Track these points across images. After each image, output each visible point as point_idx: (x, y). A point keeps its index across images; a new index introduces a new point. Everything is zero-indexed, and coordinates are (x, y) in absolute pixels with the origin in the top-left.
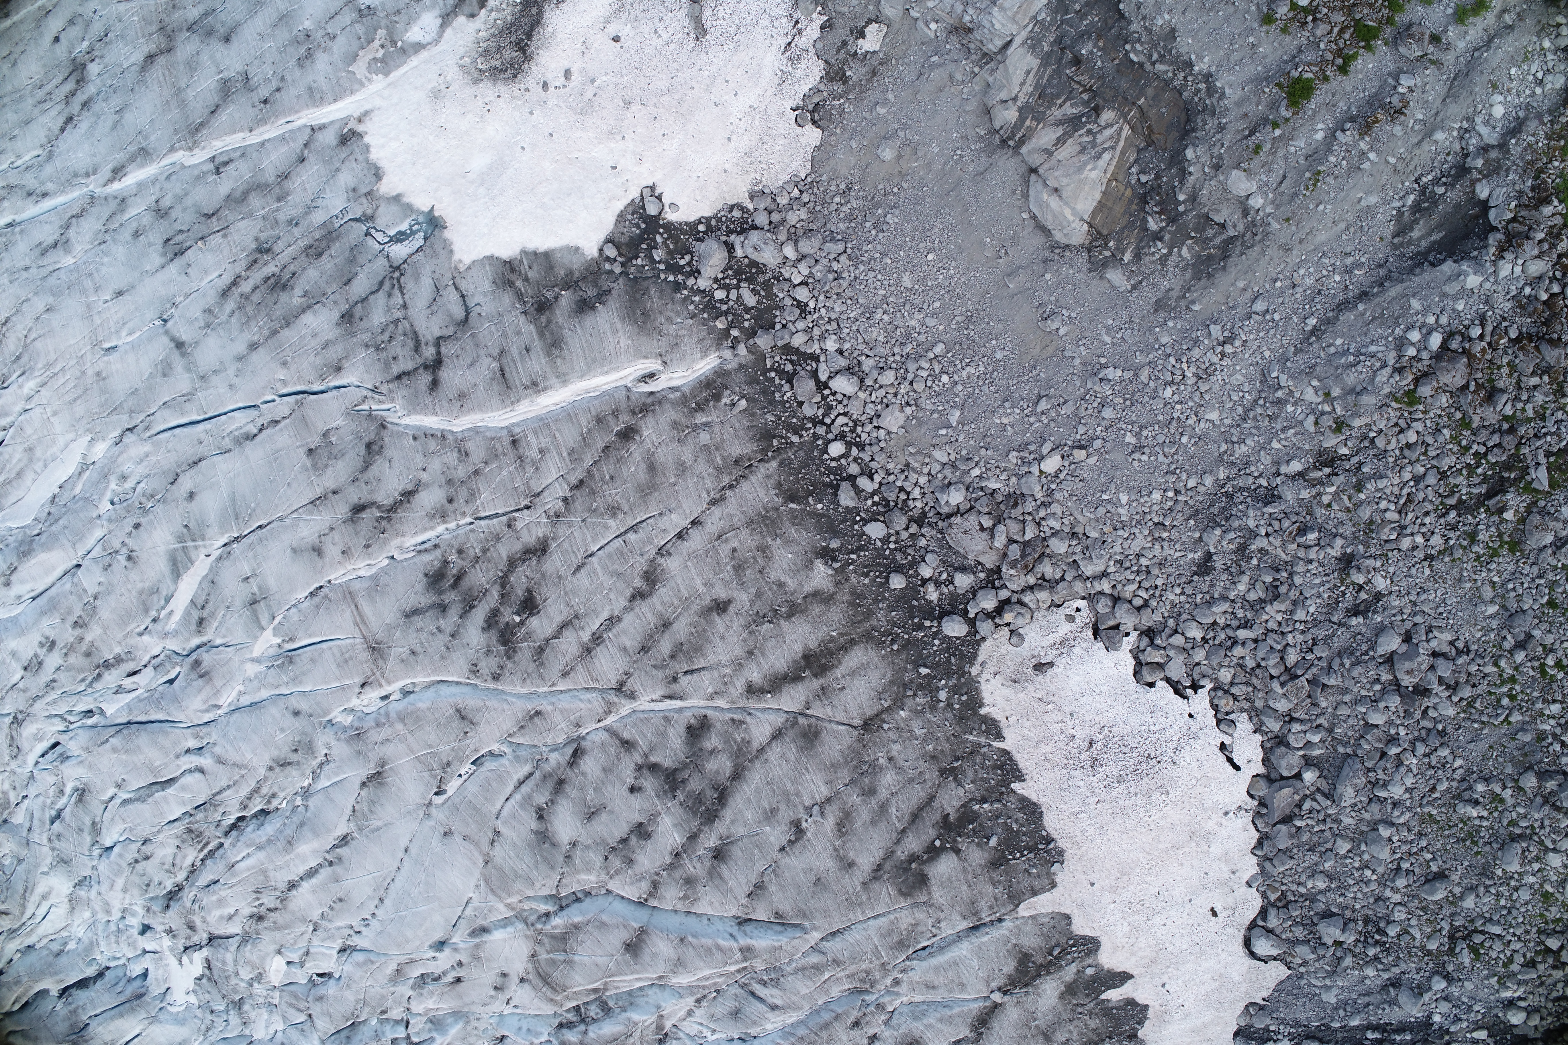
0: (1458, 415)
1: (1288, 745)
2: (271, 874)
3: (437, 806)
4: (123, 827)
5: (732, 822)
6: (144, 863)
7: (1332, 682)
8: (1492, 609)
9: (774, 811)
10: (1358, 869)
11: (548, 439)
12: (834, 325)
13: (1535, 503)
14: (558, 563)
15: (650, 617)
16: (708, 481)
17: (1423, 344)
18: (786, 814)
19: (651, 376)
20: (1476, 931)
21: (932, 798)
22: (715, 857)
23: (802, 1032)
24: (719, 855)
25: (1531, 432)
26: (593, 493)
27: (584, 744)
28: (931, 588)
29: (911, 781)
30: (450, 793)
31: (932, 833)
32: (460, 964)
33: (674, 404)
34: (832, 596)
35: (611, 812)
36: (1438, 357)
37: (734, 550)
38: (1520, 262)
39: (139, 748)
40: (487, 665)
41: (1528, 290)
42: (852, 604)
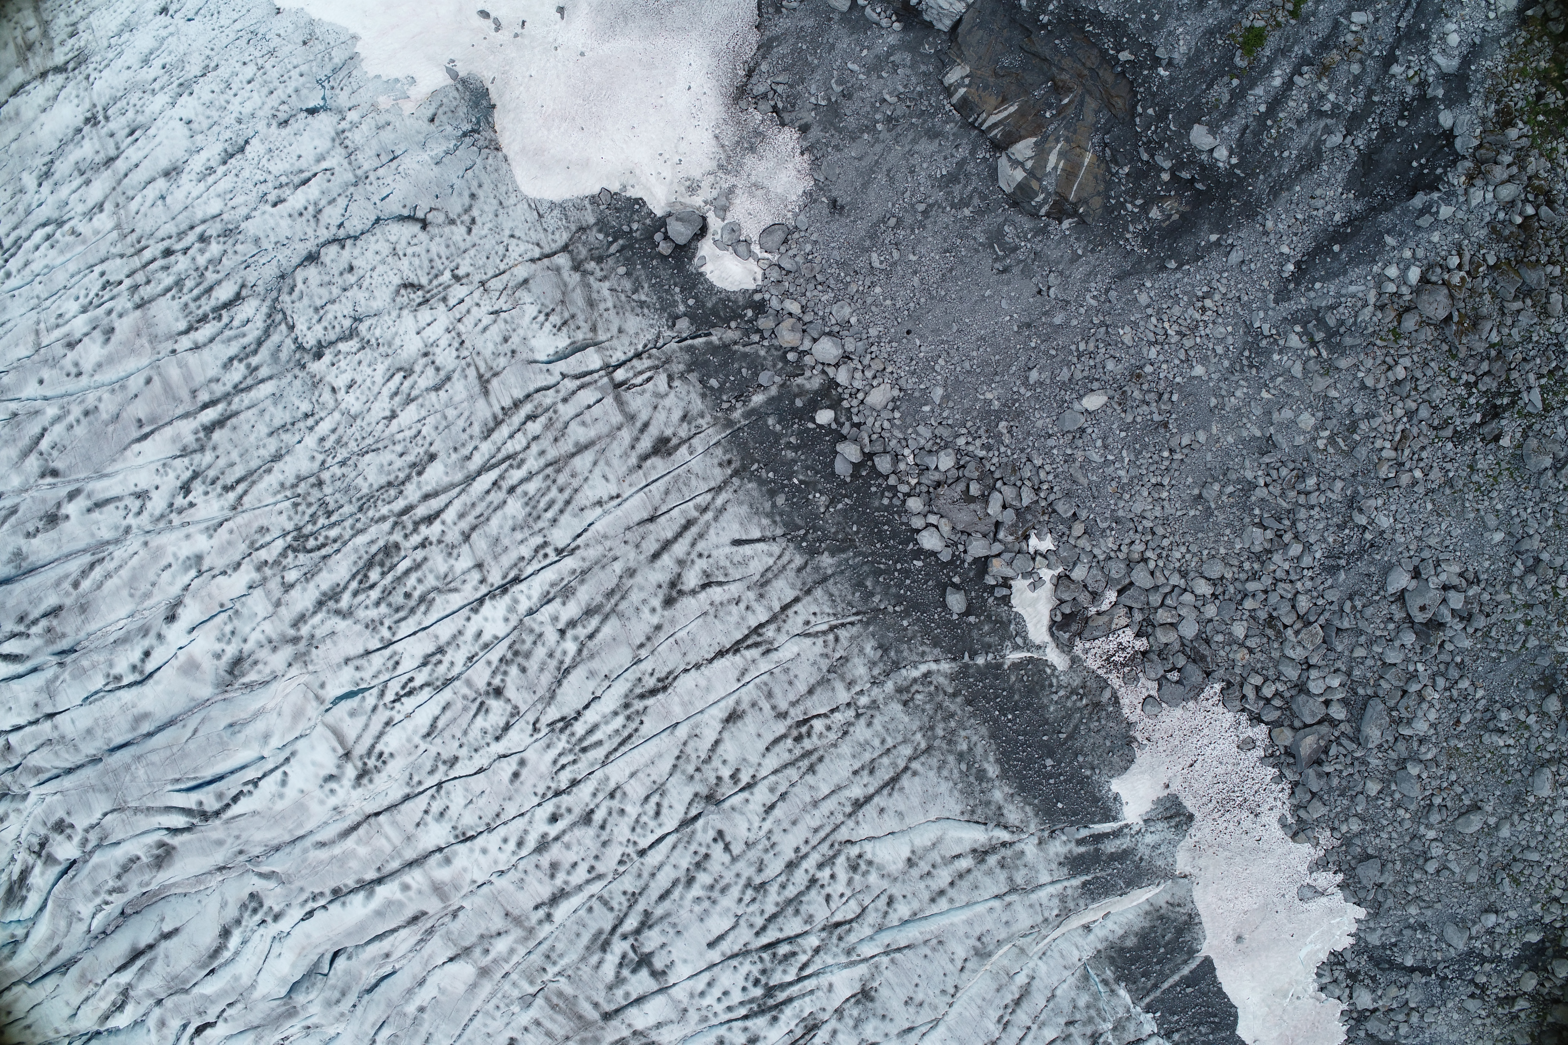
0: (1445, 347)
1: (1308, 692)
7: (1346, 624)
8: (1498, 537)
10: (1391, 809)
13: (1530, 427)
17: (1403, 279)
20: (1515, 859)
25: (1519, 356)
36: (1417, 291)
38: (1491, 188)
41: (1501, 215)
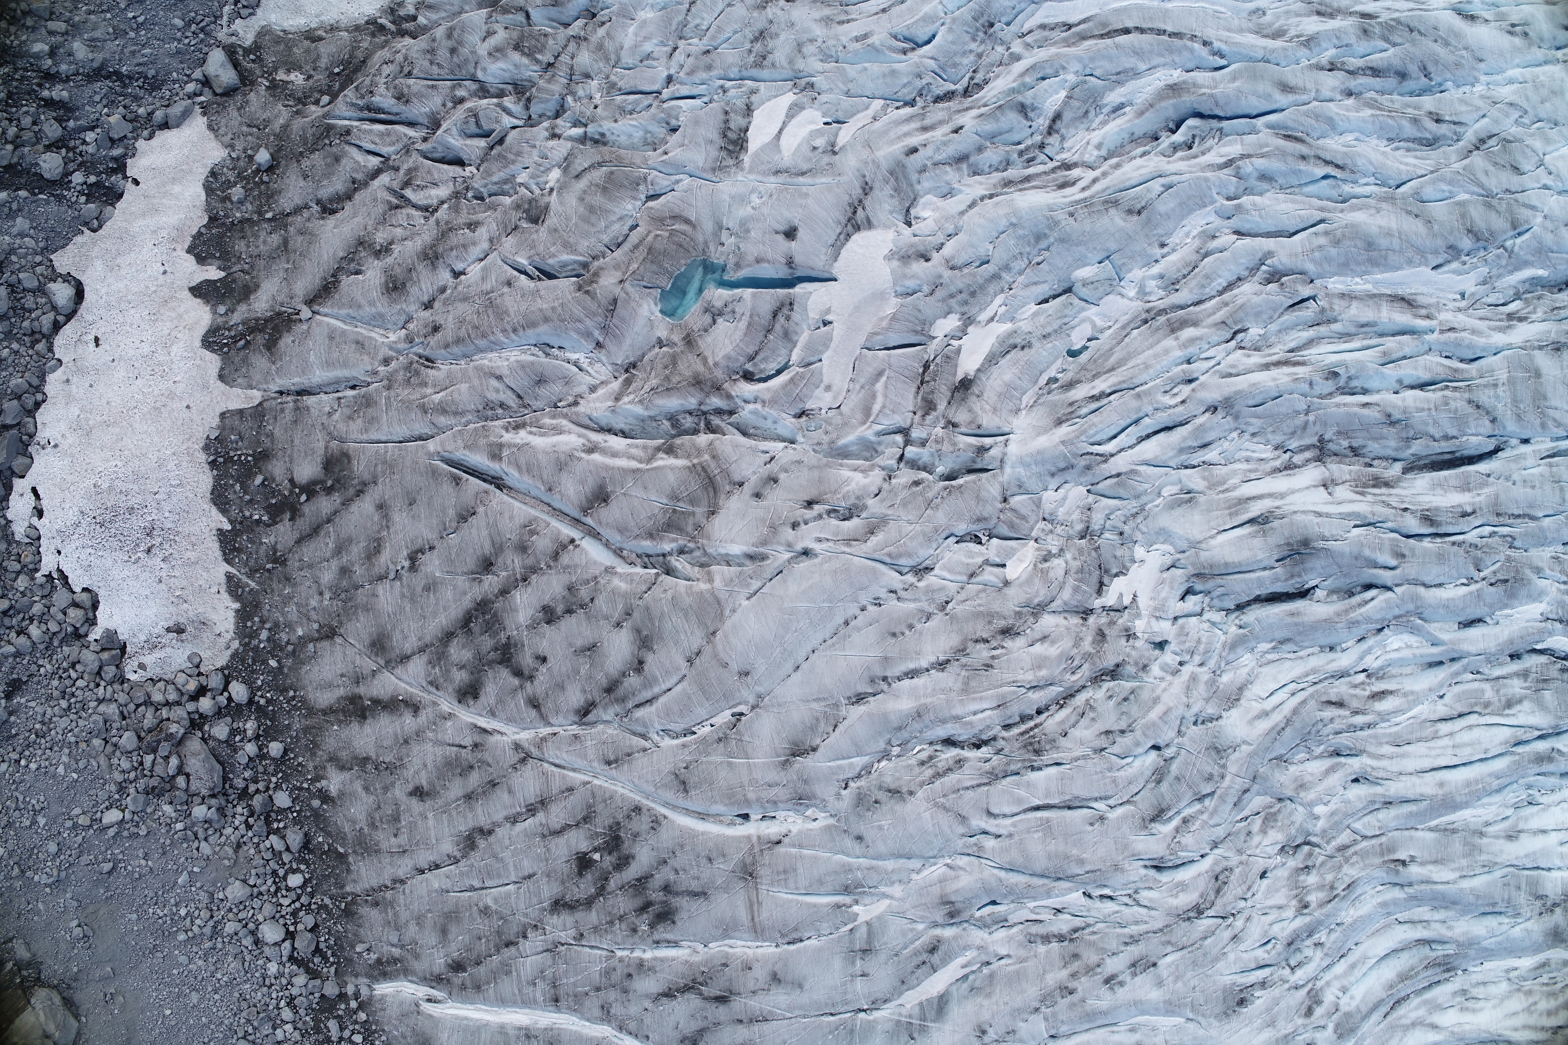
2: (959, 685)
3: (746, 703)
4: (1122, 773)
5: (465, 593)
6: (1115, 727)
9: (427, 588)
11: (525, 991)
12: (267, 982)
14: (546, 888)
15: (479, 811)
16: (402, 901)
18: (418, 581)
19: (429, 1000)
21: (299, 542)
22: (491, 564)
23: (481, 343)
24: (487, 565)
26: (499, 933)
27: (576, 719)
28: (250, 733)
29: (310, 566)
30: (728, 713)
31: (307, 509)
32: (795, 526)
33: (413, 973)
34: (331, 760)
35: (570, 645)
37: (396, 836)
39: (1049, 858)
40: (641, 824)
42: (316, 746)
